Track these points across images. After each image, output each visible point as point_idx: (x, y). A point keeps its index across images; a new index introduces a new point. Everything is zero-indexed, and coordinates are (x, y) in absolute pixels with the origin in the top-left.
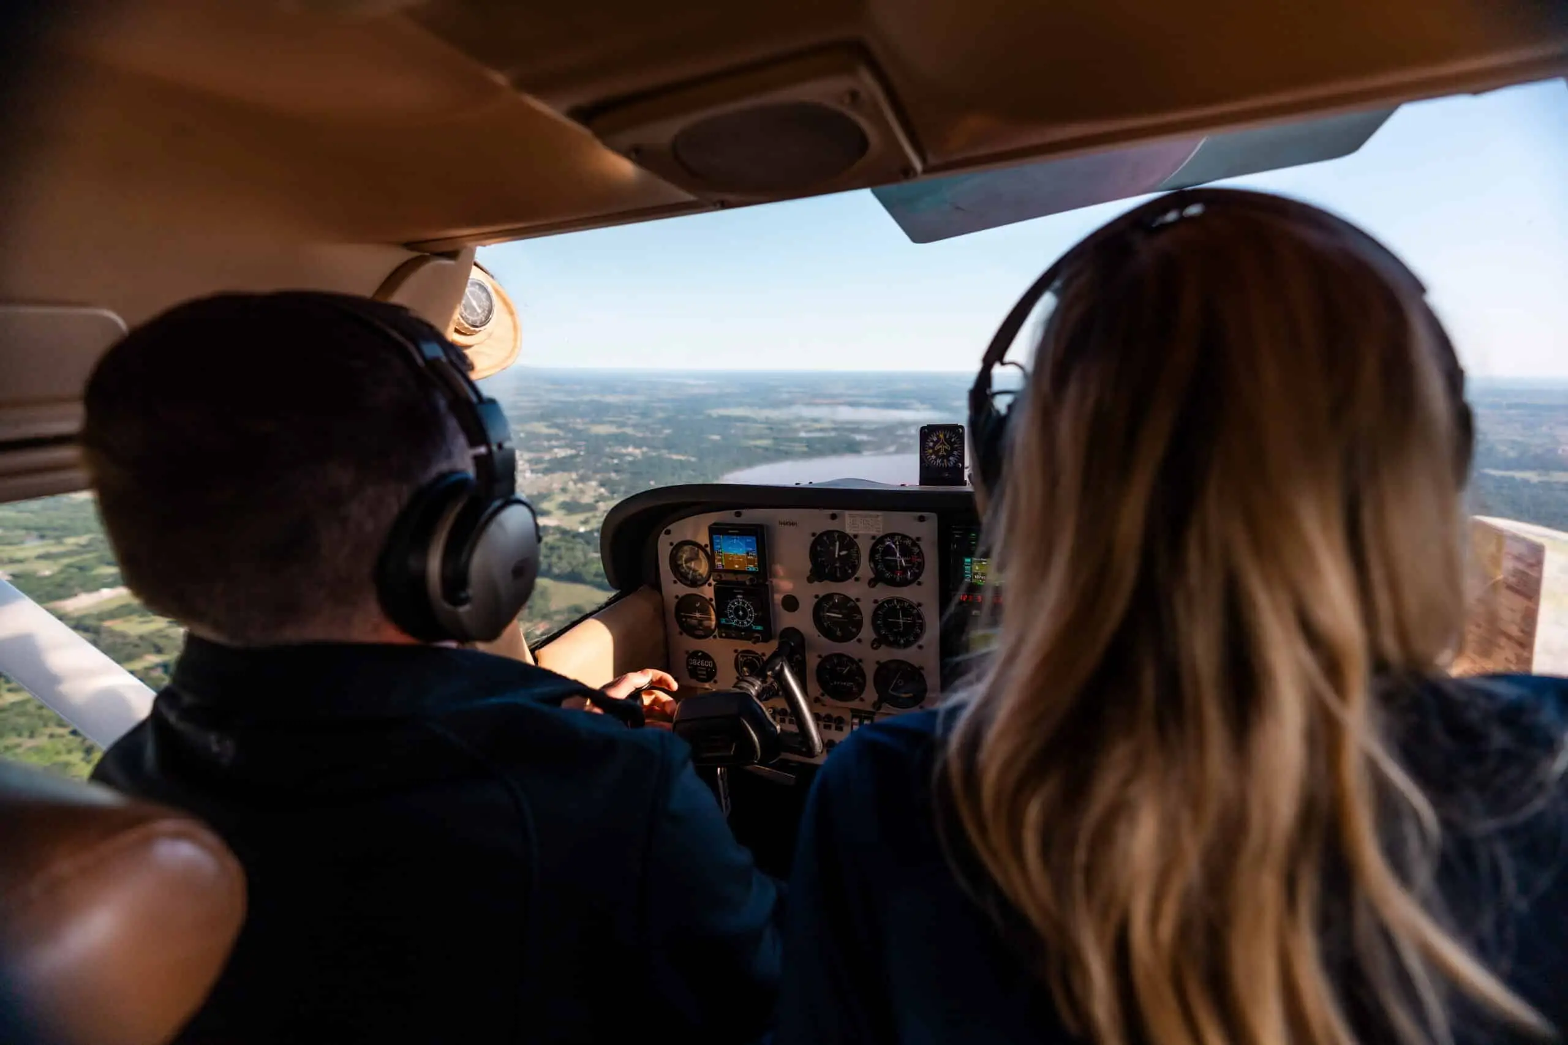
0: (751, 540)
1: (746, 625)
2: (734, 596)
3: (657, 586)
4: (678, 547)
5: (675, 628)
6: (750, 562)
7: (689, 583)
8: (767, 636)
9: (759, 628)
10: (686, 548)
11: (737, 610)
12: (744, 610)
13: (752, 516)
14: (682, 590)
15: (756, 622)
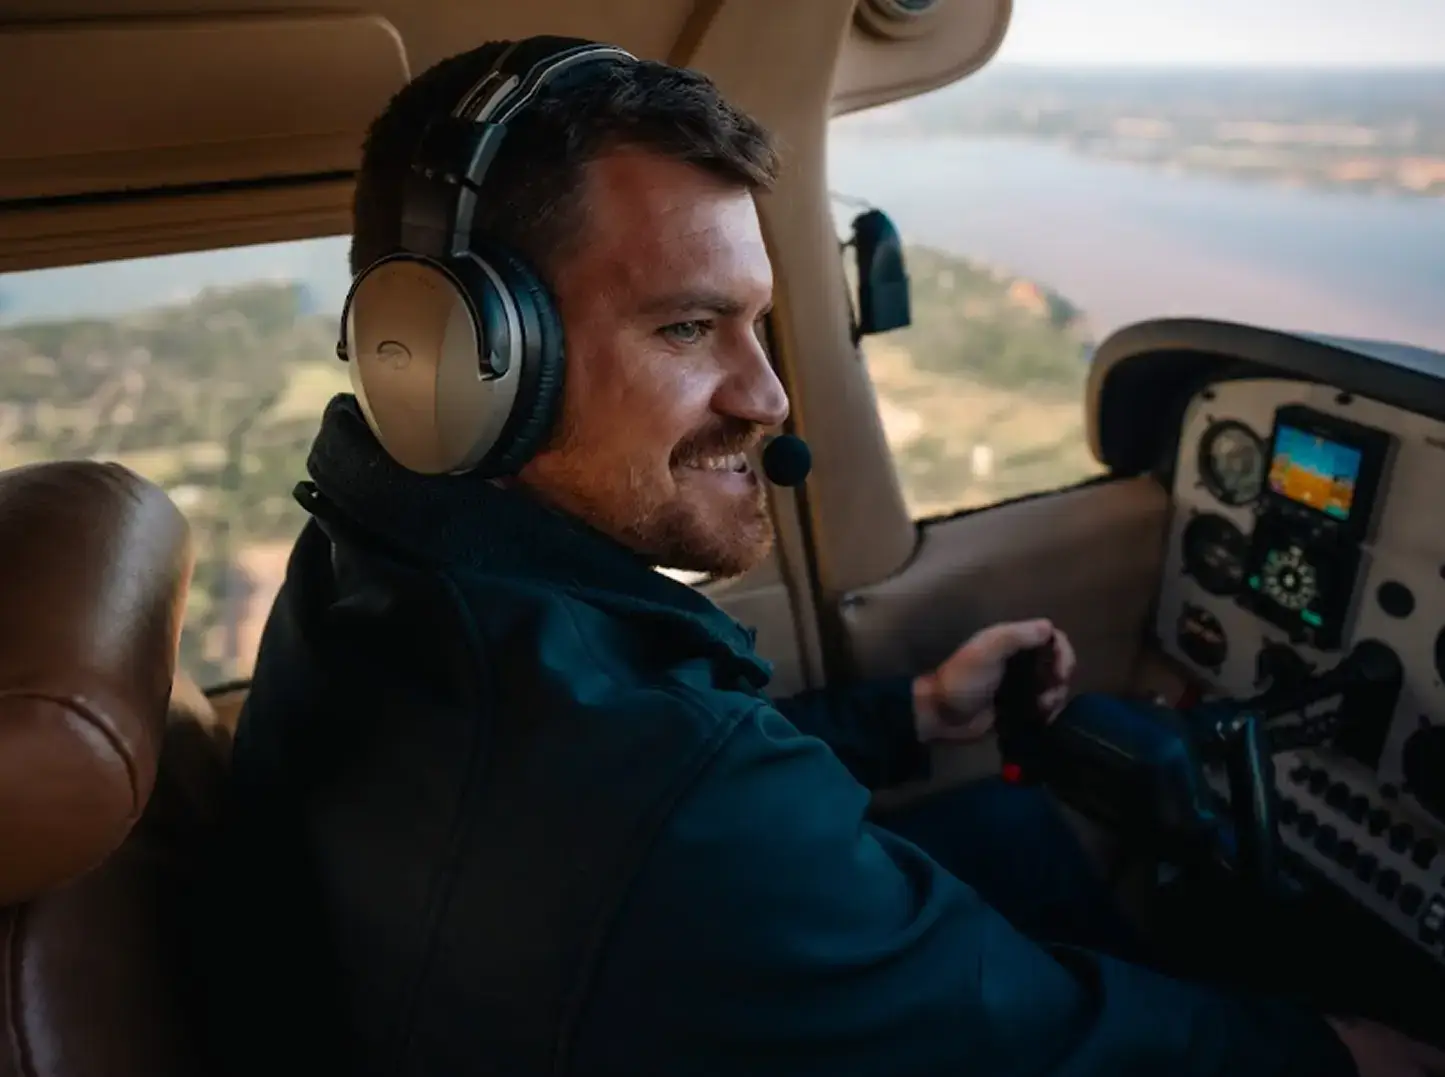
0: (1353, 457)
1: (1294, 604)
2: (1284, 548)
3: (1167, 481)
4: (1217, 429)
5: (1176, 558)
6: (1335, 494)
7: (1220, 493)
8: (1328, 639)
9: (1315, 620)
10: (1236, 433)
11: (1284, 572)
12: (1297, 577)
13: (1367, 412)
14: (1206, 502)
15: (1313, 607)
